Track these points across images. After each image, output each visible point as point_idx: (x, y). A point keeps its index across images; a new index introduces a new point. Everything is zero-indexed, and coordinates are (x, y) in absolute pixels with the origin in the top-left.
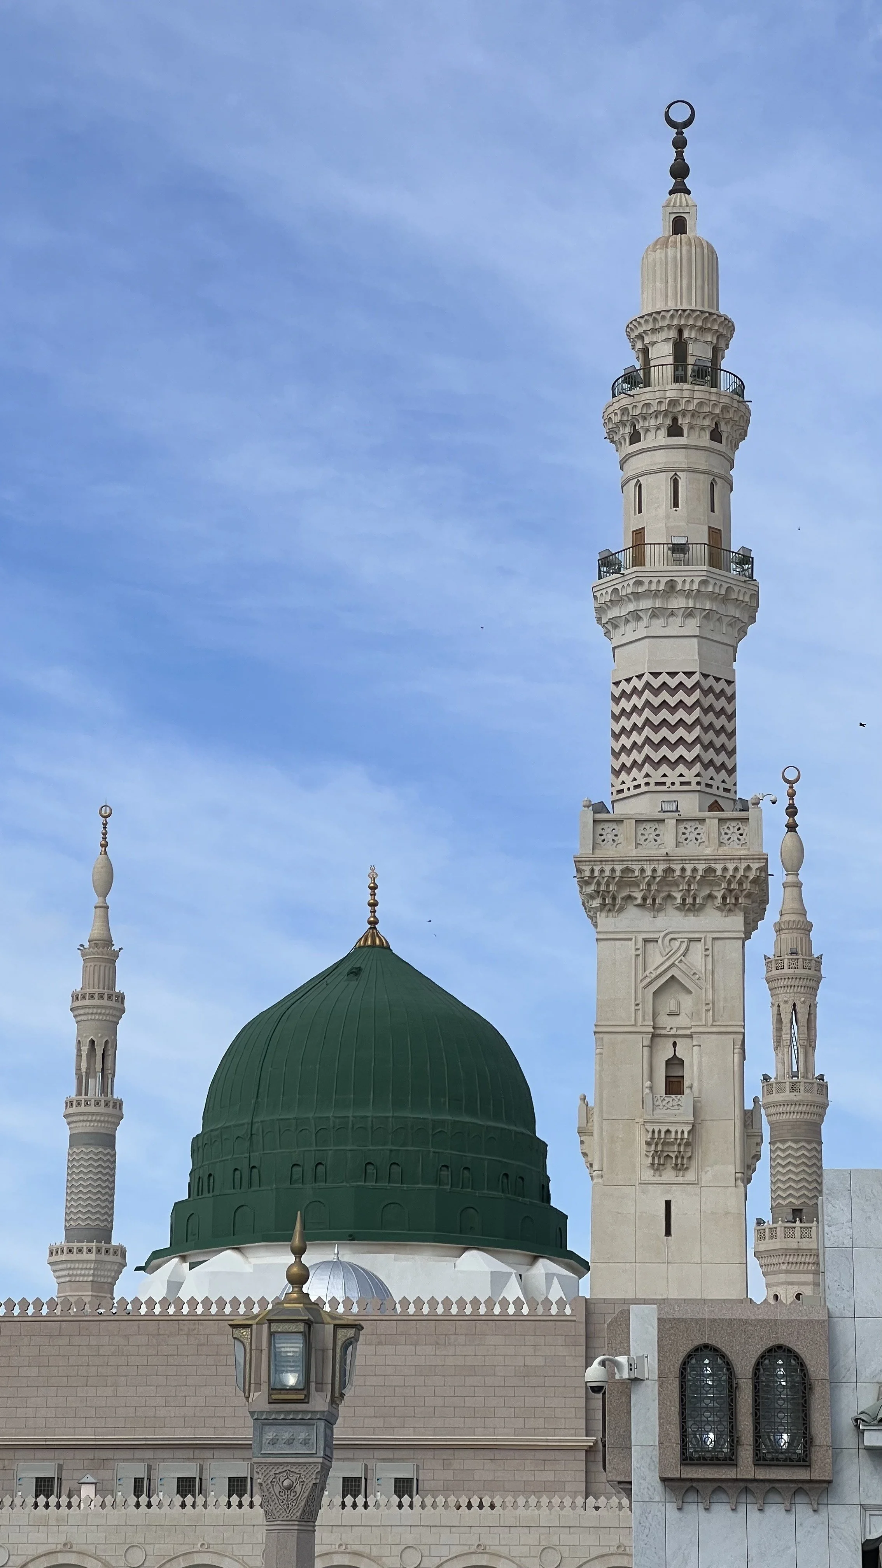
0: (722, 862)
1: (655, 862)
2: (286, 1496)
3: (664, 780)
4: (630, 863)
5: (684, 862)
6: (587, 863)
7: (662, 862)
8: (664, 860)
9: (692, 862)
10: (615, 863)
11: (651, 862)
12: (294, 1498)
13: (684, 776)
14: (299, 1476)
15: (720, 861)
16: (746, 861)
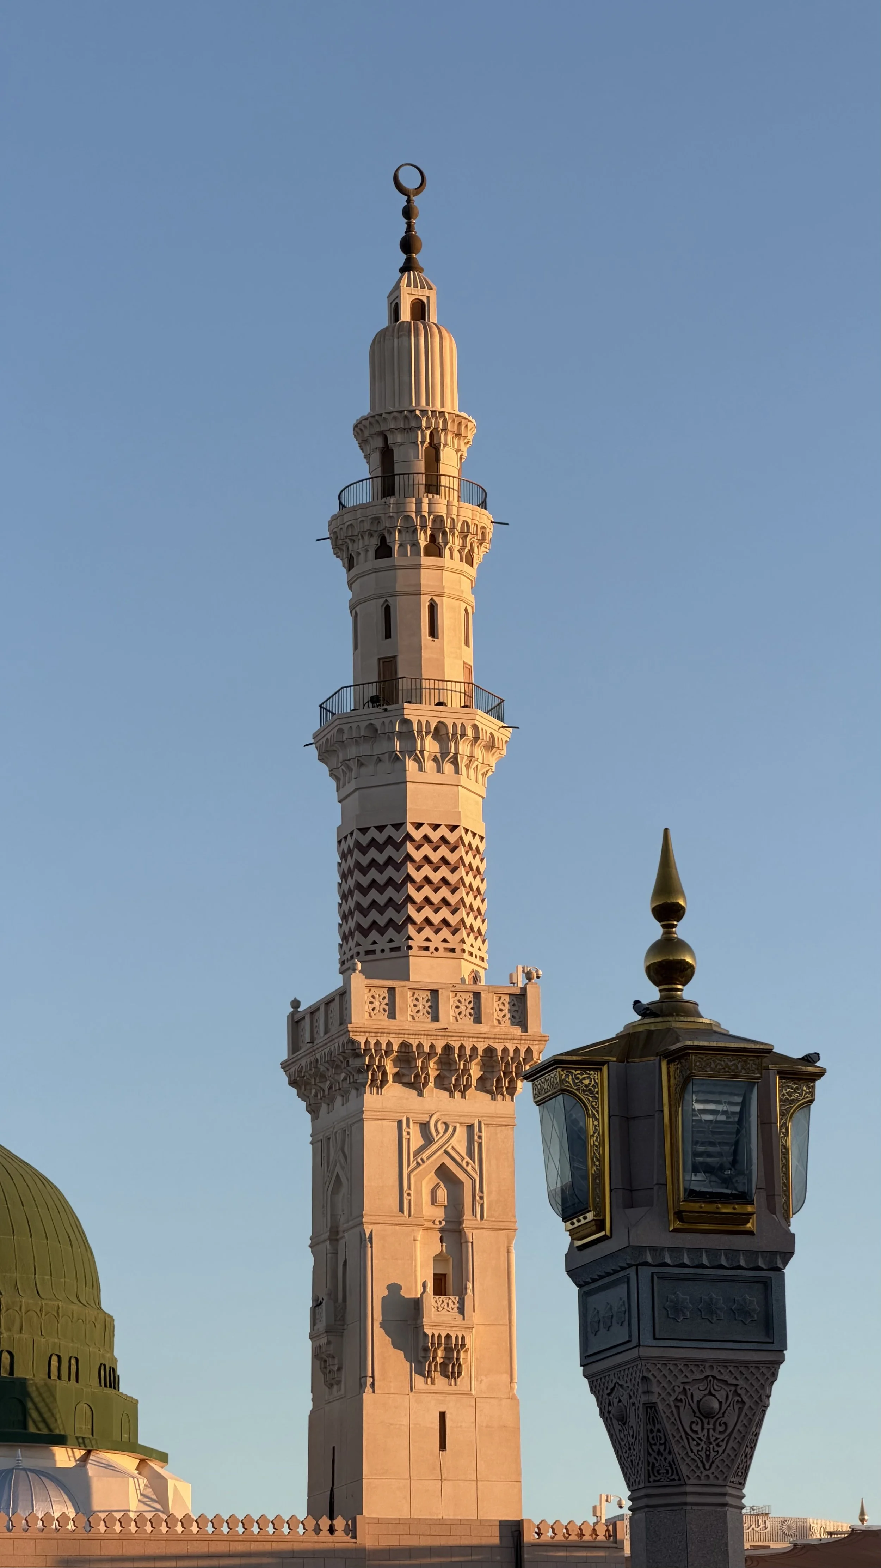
0: (502, 1041)
1: (432, 1037)
2: (705, 1432)
3: (427, 944)
4: (406, 1036)
5: (462, 1039)
6: (362, 1034)
7: (440, 1038)
8: (442, 1036)
9: (471, 1039)
10: (391, 1035)
11: (429, 1037)
12: (722, 1437)
13: (448, 942)
14: (733, 1388)
15: (500, 1041)
16: (526, 1042)
